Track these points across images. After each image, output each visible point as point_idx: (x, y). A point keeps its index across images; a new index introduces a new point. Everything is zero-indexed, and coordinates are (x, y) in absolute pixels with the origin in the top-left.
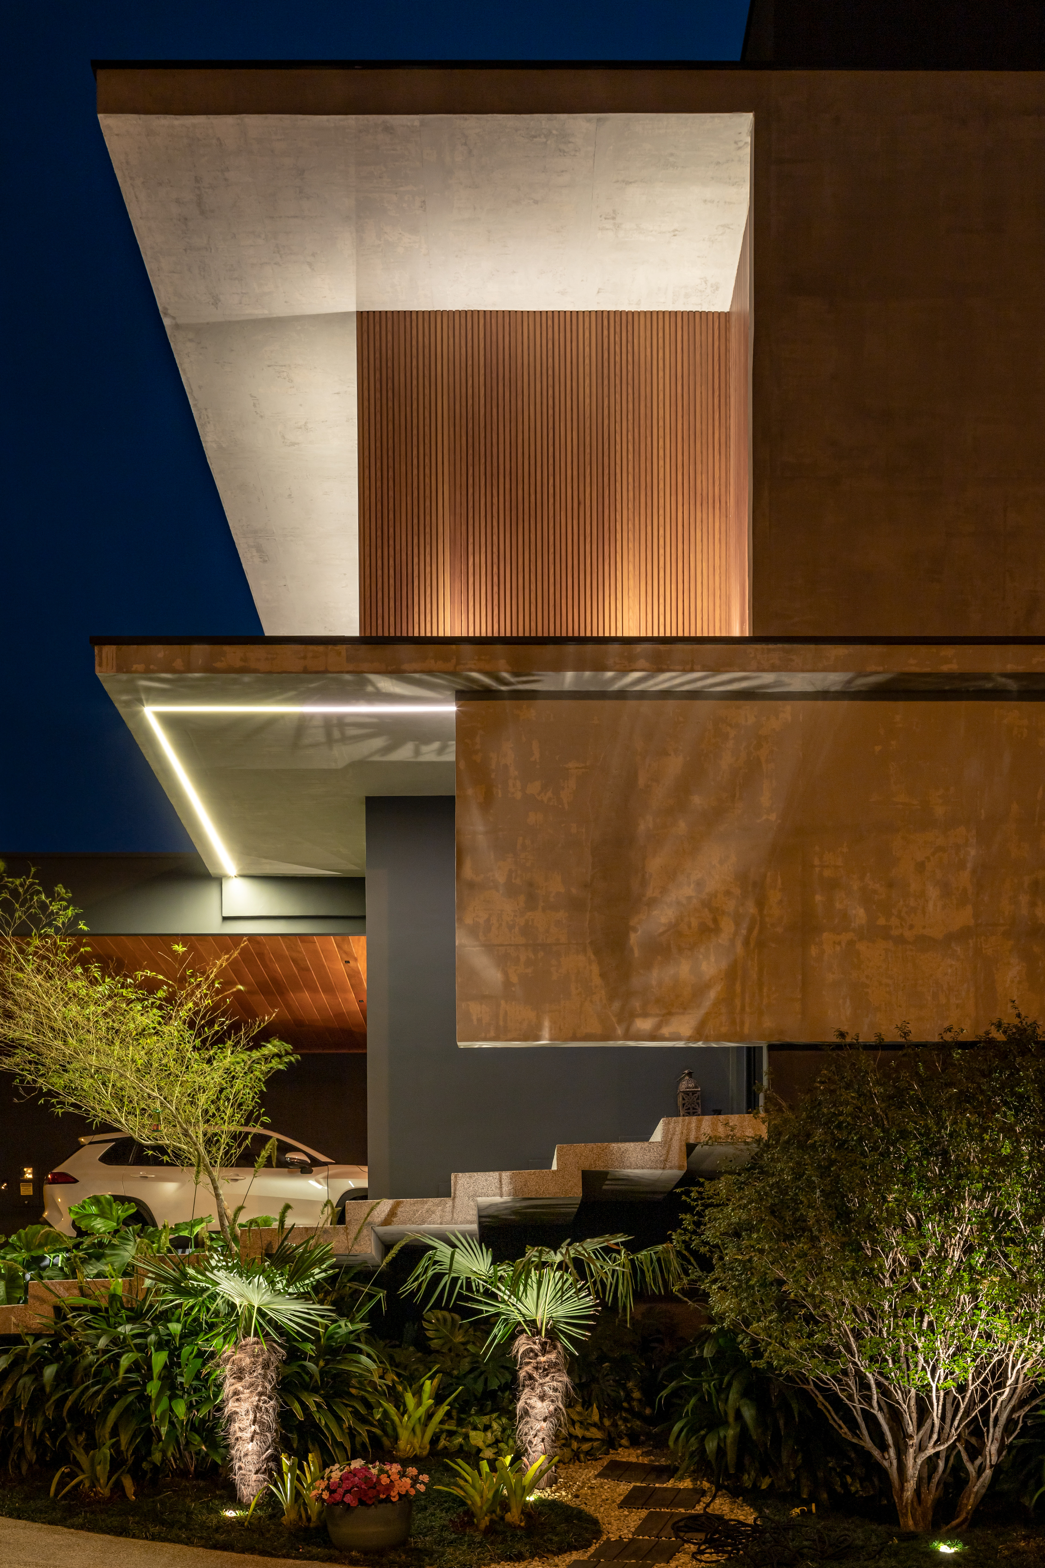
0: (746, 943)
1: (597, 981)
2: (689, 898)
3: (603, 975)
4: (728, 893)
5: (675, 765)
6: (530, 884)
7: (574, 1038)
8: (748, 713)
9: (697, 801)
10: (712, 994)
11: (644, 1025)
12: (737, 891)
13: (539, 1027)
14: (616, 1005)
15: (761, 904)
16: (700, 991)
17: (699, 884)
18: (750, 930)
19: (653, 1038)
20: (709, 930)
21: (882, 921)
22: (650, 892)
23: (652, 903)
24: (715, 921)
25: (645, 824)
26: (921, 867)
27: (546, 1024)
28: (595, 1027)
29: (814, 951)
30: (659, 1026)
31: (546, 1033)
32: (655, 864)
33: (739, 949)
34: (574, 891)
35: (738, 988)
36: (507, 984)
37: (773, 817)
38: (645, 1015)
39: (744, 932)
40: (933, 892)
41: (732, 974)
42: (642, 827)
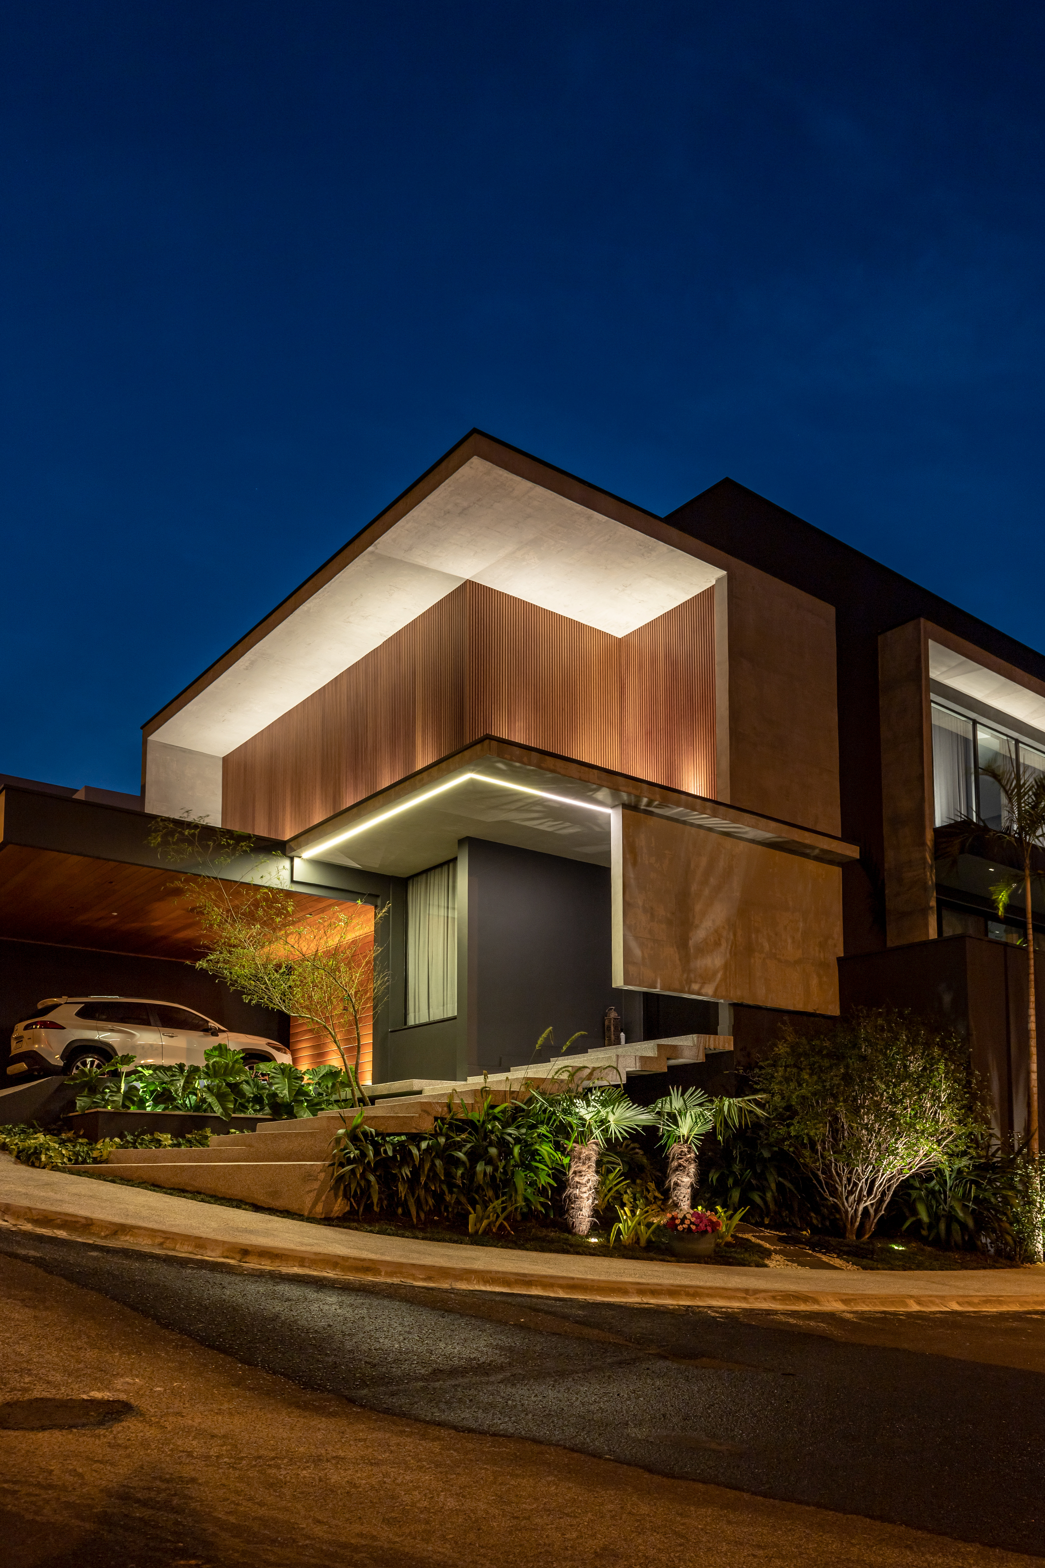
0: (730, 953)
1: (678, 962)
2: (710, 927)
3: (680, 959)
4: (724, 927)
5: (704, 861)
6: (652, 908)
7: (670, 990)
8: (728, 843)
9: (713, 881)
10: (719, 976)
11: (695, 987)
12: (727, 927)
13: (656, 982)
14: (685, 976)
15: (735, 935)
16: (715, 974)
17: (714, 921)
18: (732, 947)
19: (699, 994)
20: (717, 944)
21: (774, 951)
22: (697, 922)
23: (697, 927)
24: (719, 940)
25: (694, 888)
26: (785, 928)
27: (659, 981)
28: (677, 985)
29: (752, 961)
30: (701, 988)
31: (659, 985)
32: (698, 907)
33: (728, 954)
34: (669, 915)
35: (728, 973)
36: (643, 958)
37: (738, 894)
38: (696, 982)
39: (729, 947)
40: (789, 941)
41: (726, 967)
42: (693, 889)
